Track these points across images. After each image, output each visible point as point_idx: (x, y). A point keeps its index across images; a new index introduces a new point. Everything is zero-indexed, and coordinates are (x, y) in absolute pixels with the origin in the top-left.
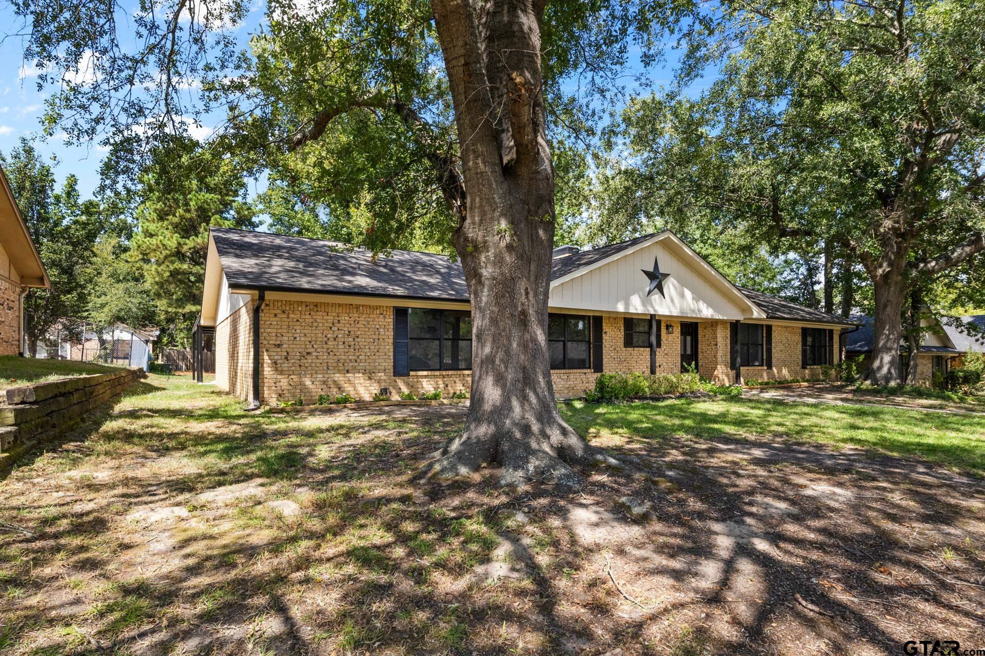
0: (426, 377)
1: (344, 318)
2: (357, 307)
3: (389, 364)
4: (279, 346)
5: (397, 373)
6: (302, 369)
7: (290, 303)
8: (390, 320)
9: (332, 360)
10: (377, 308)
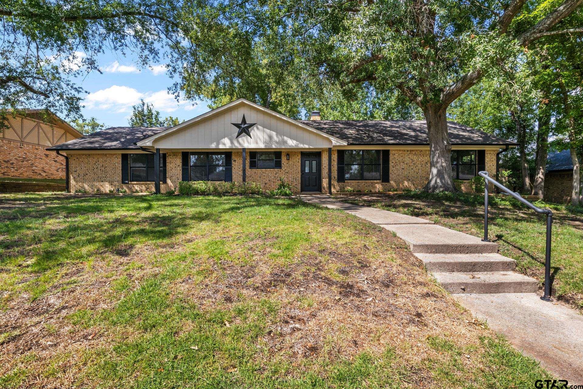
0: (137, 184)
1: (101, 160)
2: (106, 155)
3: (120, 179)
4: (76, 171)
5: (123, 182)
6: (84, 181)
7: (79, 155)
8: (120, 160)
9: (96, 177)
10: (114, 154)
